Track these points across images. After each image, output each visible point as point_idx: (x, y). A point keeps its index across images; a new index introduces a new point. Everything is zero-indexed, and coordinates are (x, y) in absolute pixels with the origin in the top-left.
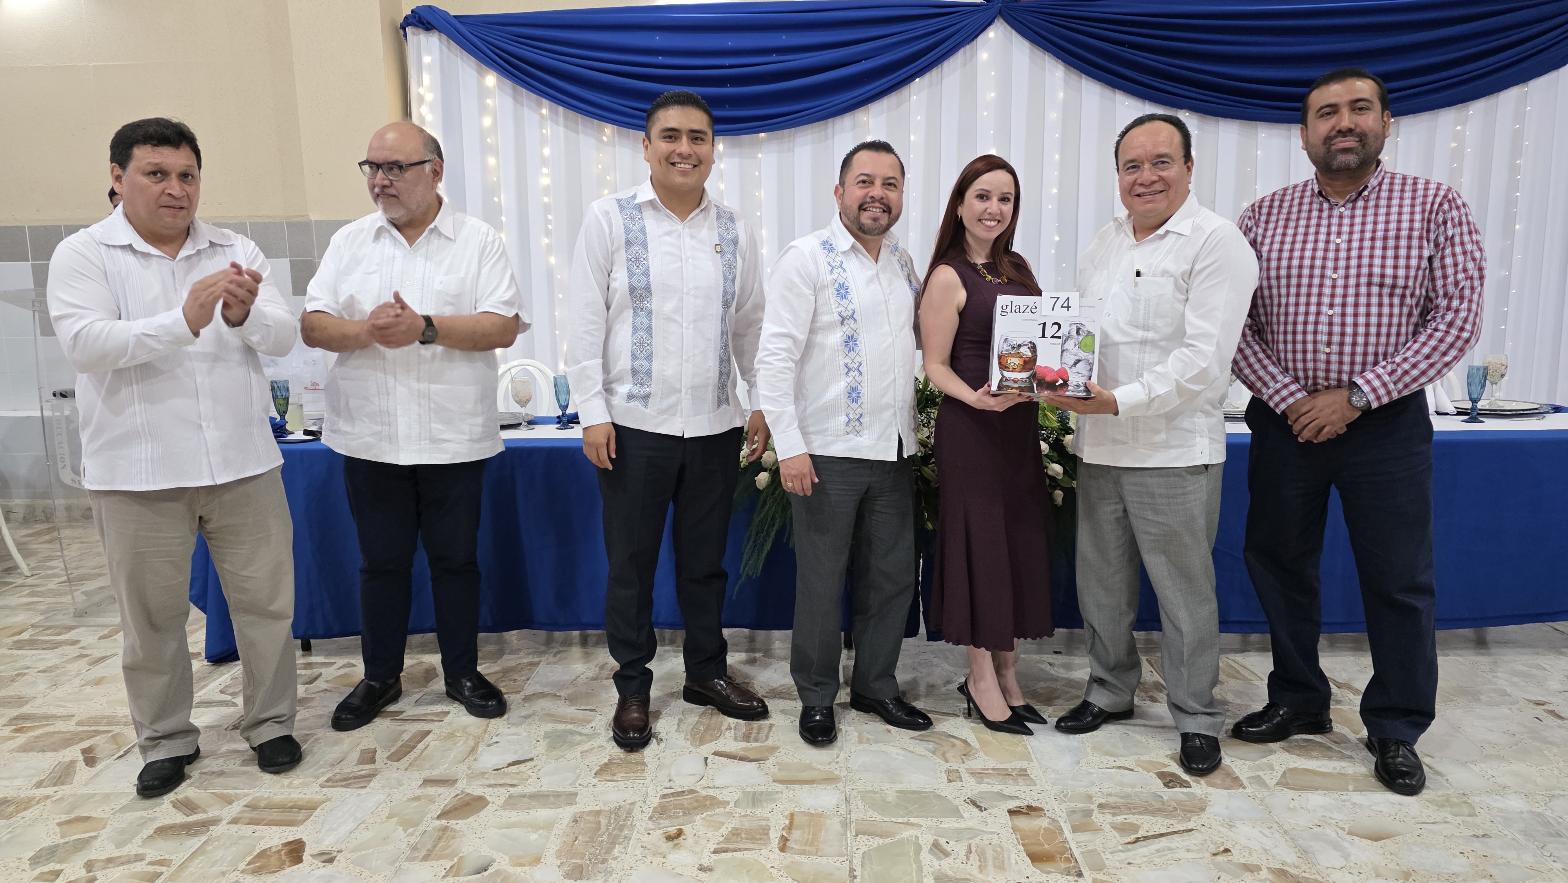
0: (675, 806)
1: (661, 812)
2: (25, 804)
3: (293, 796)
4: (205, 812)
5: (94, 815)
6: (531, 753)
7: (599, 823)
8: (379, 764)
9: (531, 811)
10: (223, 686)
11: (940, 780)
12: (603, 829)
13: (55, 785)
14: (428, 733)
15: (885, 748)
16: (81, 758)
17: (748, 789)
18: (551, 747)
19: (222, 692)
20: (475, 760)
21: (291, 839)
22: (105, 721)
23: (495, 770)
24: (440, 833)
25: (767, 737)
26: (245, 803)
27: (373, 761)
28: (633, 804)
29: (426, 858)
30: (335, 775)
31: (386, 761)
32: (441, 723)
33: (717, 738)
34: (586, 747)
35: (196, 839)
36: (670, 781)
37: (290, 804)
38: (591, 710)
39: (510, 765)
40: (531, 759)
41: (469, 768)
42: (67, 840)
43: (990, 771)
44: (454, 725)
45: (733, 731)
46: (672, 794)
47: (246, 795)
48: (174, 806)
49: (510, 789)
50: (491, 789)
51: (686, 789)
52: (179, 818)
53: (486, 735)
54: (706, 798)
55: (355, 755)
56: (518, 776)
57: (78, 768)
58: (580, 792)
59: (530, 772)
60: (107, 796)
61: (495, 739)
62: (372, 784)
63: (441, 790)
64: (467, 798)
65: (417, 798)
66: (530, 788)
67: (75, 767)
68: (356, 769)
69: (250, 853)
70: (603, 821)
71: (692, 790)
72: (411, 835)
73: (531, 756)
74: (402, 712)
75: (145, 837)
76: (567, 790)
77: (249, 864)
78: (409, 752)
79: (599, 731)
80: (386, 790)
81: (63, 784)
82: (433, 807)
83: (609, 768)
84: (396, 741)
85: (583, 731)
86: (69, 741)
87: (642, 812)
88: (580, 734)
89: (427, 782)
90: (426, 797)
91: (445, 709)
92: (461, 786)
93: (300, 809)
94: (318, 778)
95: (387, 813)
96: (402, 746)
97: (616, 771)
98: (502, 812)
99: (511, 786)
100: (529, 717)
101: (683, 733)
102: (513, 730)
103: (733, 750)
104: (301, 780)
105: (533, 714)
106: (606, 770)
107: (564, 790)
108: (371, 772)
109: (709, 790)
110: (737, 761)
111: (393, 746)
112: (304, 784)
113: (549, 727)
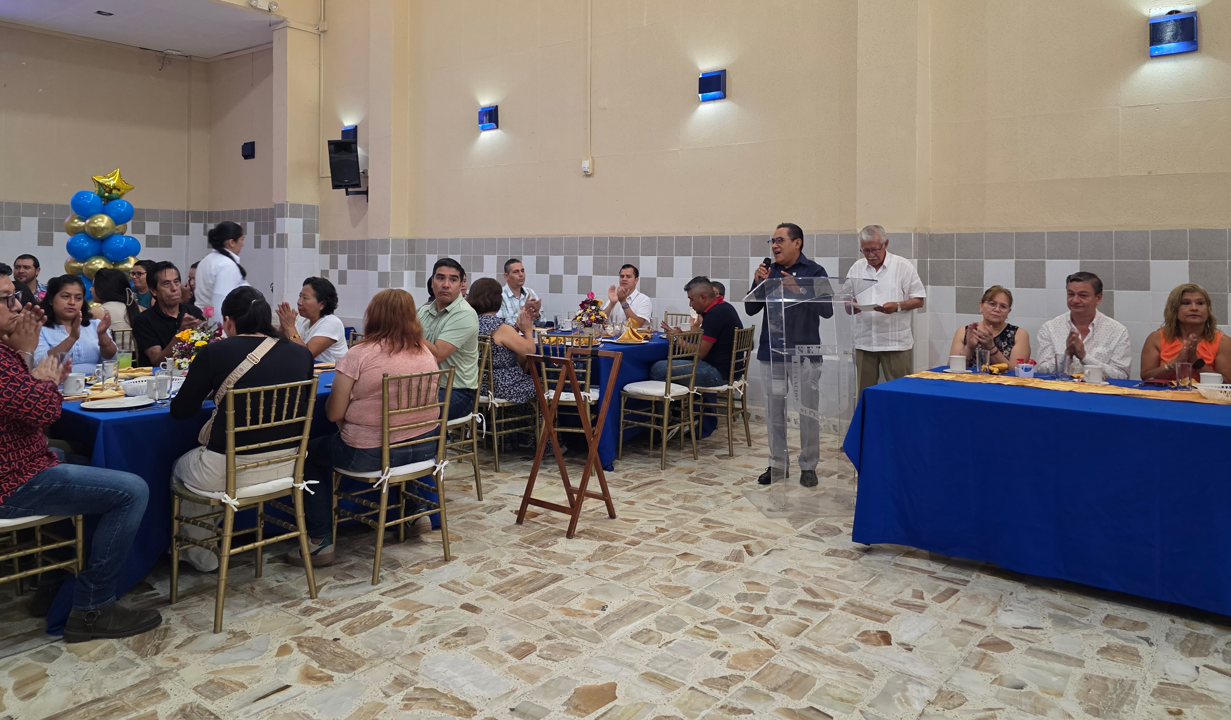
0: (1173, 693)
1: (1161, 693)
2: (722, 568)
3: (875, 604)
4: (823, 599)
5: (761, 583)
6: (1040, 624)
7: (1107, 685)
8: (927, 601)
9: (1048, 662)
10: (812, 528)
12: (1111, 690)
13: (735, 561)
14: (957, 591)
16: (744, 550)
18: (1056, 624)
19: (813, 531)
20: (997, 617)
21: (881, 630)
22: (751, 532)
23: (1013, 628)
24: (982, 656)
26: (846, 601)
27: (923, 598)
28: (1133, 681)
29: (976, 667)
30: (899, 600)
31: (931, 601)
32: (965, 587)
33: (1206, 656)
34: (1085, 631)
35: (822, 613)
36: (1165, 674)
37: (875, 609)
38: (1084, 607)
39: (1024, 628)
40: (1042, 629)
41: (994, 621)
42: (751, 592)
44: (975, 591)
45: (1221, 655)
46: (1169, 684)
47: (846, 596)
48: (804, 591)
49: (1029, 643)
50: (1014, 639)
51: (1181, 683)
52: (809, 598)
53: (1002, 604)
54: (1201, 695)
55: (909, 591)
56: (1033, 637)
57: (745, 556)
58: (1086, 661)
59: (1042, 636)
60: (765, 575)
61: (1009, 608)
62: (925, 612)
63: (976, 629)
64: (996, 640)
65: (960, 630)
66: (1044, 648)
67: (742, 554)
68: (912, 600)
69: (858, 629)
70: (1111, 686)
71: (1187, 686)
72: (962, 650)
73: (1041, 626)
74: (935, 573)
75: (793, 603)
76: (1075, 656)
77: (859, 636)
78: (947, 599)
79: (1094, 624)
80: (936, 618)
81: (739, 561)
82: (973, 638)
83: (1109, 651)
84: (935, 590)
85: (1080, 621)
86: (734, 539)
87: (1143, 688)
89: (963, 622)
90: (966, 630)
91: (967, 579)
92: (990, 631)
93: (882, 613)
94: (888, 598)
95: (940, 633)
96: (940, 594)
97: (1115, 655)
98: (1026, 656)
99: (1029, 641)
100: (1033, 600)
101: (1171, 642)
102: (1022, 605)
103: (1223, 668)
104: (878, 597)
105: (1036, 599)
106: (1105, 651)
107: (1072, 656)
108: (923, 605)
109: (1203, 690)
110: (1228, 677)
111: (934, 593)
112: (880, 600)
113: (1051, 611)
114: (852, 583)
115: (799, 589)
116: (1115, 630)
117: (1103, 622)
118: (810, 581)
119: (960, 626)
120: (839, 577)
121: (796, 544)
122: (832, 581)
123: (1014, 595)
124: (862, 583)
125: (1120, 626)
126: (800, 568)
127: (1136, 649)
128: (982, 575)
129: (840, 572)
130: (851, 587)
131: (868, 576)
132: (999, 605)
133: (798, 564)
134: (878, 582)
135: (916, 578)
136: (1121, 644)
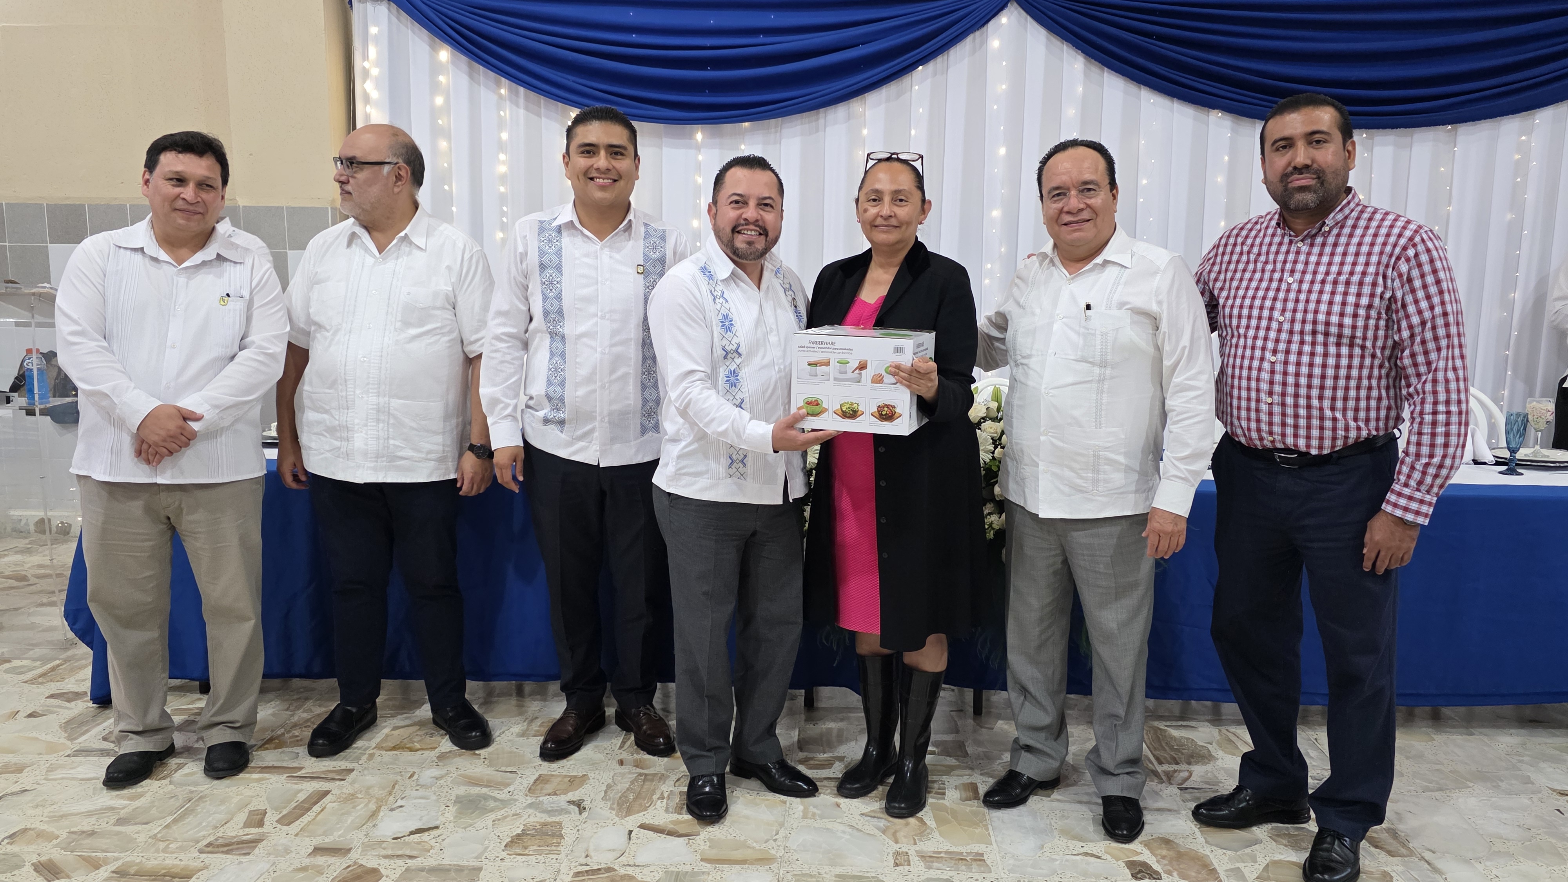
3: (167, 862)
4: (68, 877)
6: (437, 820)
8: (268, 827)
10: (107, 732)
11: (885, 864)
14: (327, 793)
15: (830, 825)
17: (672, 869)
18: (460, 814)
19: (105, 739)
20: (374, 826)
23: (394, 839)
26: (113, 869)
27: (261, 824)
30: (216, 840)
31: (275, 825)
32: (342, 782)
33: (646, 809)
34: (500, 814)
36: (587, 856)
37: (163, 871)
38: (511, 772)
39: (412, 833)
40: (437, 827)
41: (366, 836)
43: (942, 855)
44: (356, 785)
45: (665, 801)
46: (587, 872)
47: (117, 859)
48: (35, 870)
49: (408, 861)
50: (387, 861)
51: (603, 866)
53: (391, 798)
54: (624, 877)
55: (242, 817)
56: (419, 847)
58: (485, 867)
59: (433, 842)
61: (400, 803)
62: (256, 851)
63: (331, 860)
64: (359, 870)
65: (304, 870)
66: (430, 861)
68: (241, 832)
71: (610, 868)
73: (437, 823)
76: (471, 864)
78: (303, 815)
79: (515, 797)
80: (272, 858)
82: (320, 879)
83: (522, 840)
84: (289, 801)
85: (498, 796)
88: (495, 799)
89: (318, 850)
90: (314, 867)
91: (350, 766)
92: (355, 856)
93: (173, 877)
94: (198, 842)
96: (295, 808)
97: (529, 843)
99: (411, 857)
100: (441, 777)
101: (610, 799)
102: (421, 792)
103: (661, 823)
104: (180, 844)
105: (447, 774)
106: (517, 842)
107: (466, 863)
108: (258, 837)
109: (628, 868)
110: (664, 836)
111: (285, 808)
112: (181, 849)
113: (462, 790)
114: (139, 828)
115: (28, 869)
116: (541, 799)
117: (530, 789)
118: (55, 846)
120: (120, 822)
121: (58, 774)
122: (103, 835)
123: (416, 777)
124: (161, 822)
125: (550, 791)
126: (46, 822)
127: (560, 824)
128: (378, 752)
129: (126, 810)
130: (136, 836)
131: (178, 804)
132: (386, 802)
133: (45, 815)
134: (193, 810)
135: (264, 786)
136: (542, 821)
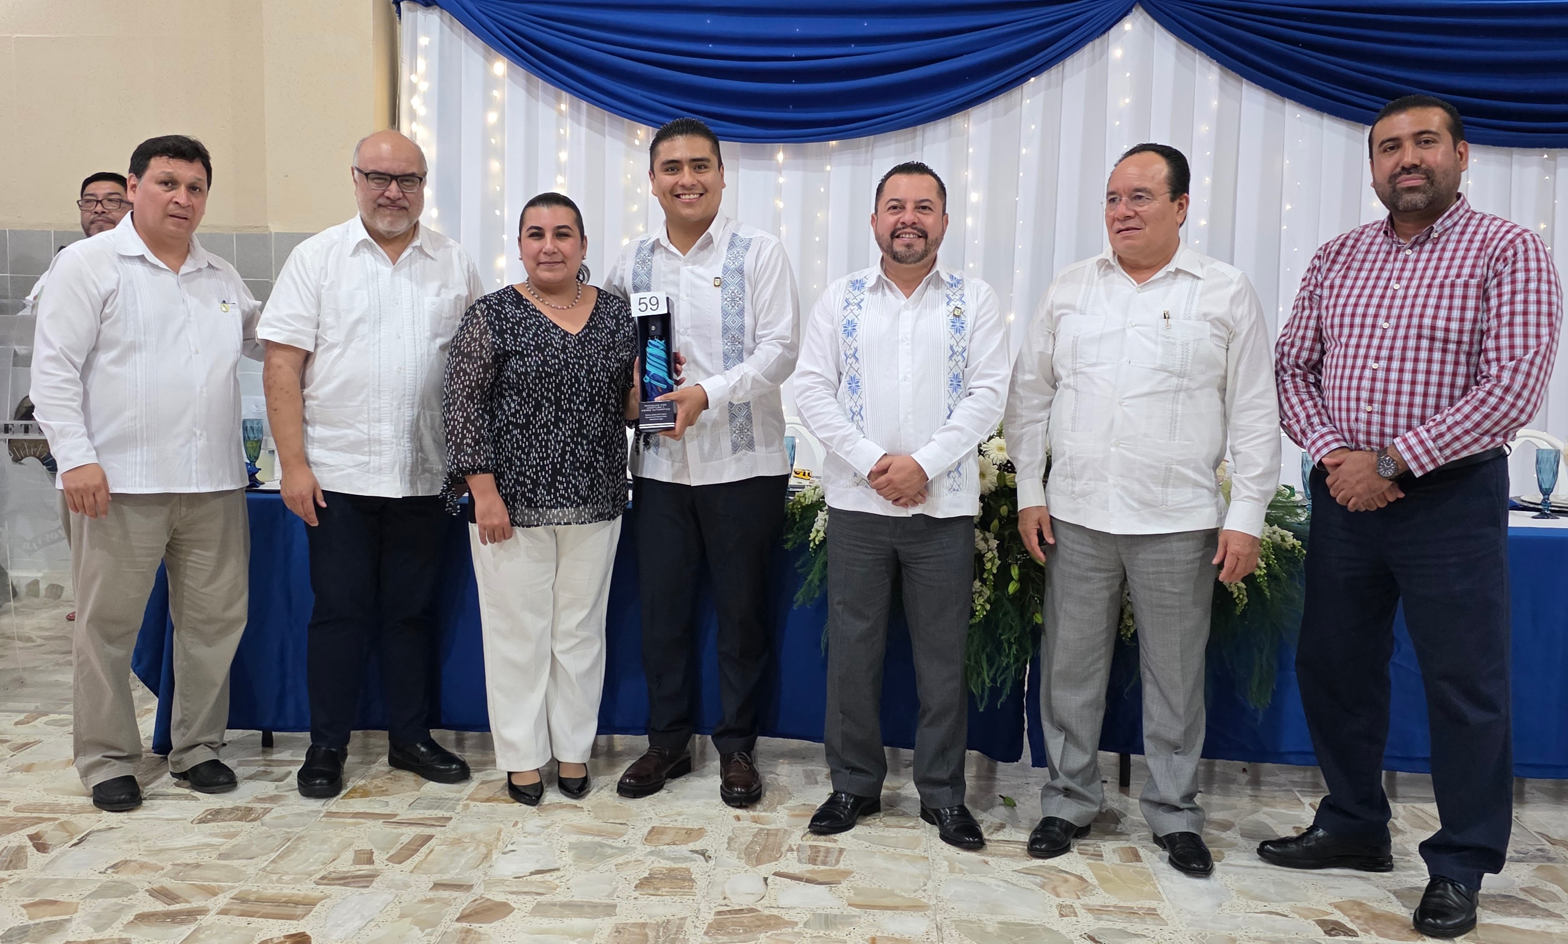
0: (734, 924)
1: (717, 927)
3: (285, 891)
4: (187, 902)
5: (61, 899)
6: (556, 862)
7: (646, 935)
8: (379, 864)
9: (564, 920)
11: (1050, 914)
12: (652, 941)
13: (7, 867)
14: (430, 837)
15: (982, 879)
16: (31, 844)
17: (819, 911)
18: (579, 858)
20: (490, 866)
21: (293, 932)
22: (47, 808)
23: (515, 877)
24: (464, 935)
25: (837, 862)
26: (232, 895)
27: (371, 861)
28: (681, 919)
30: (329, 873)
31: (386, 862)
32: (443, 828)
33: (776, 859)
34: (621, 860)
35: (183, 927)
36: (725, 898)
37: (284, 899)
38: (622, 824)
39: (532, 874)
40: (558, 869)
41: (485, 874)
42: (37, 921)
43: (1111, 909)
44: (458, 831)
45: (795, 853)
46: (729, 911)
47: (233, 888)
48: (150, 895)
49: (536, 896)
50: (514, 896)
51: (744, 907)
52: (160, 907)
53: (500, 843)
54: (769, 917)
55: (349, 855)
56: (544, 885)
57: (29, 854)
58: (619, 904)
59: (557, 882)
60: (70, 883)
61: (510, 848)
62: (374, 884)
63: (456, 894)
64: (488, 903)
65: (430, 901)
66: (561, 897)
67: (24, 852)
68: (353, 868)
70: (651, 934)
71: (752, 909)
72: (431, 934)
73: (556, 866)
74: (396, 815)
75: (126, 922)
76: (604, 901)
78: (412, 855)
79: (633, 845)
80: (392, 890)
81: (16, 868)
82: (450, 910)
83: (651, 882)
84: (394, 843)
85: (614, 844)
86: (10, 826)
87: (695, 926)
88: (612, 846)
89: (437, 886)
90: (439, 899)
91: (448, 815)
92: (478, 891)
93: (297, 904)
94: (310, 875)
95: (397, 912)
96: (401, 849)
97: (659, 885)
98: (531, 919)
99: (539, 893)
100: (547, 827)
101: (735, 850)
102: (530, 839)
103: (797, 872)
104: (291, 877)
105: (552, 824)
106: (646, 883)
107: (599, 901)
108: (371, 873)
109: (772, 909)
110: (802, 883)
111: (391, 848)
112: (295, 881)
113: (574, 838)
114: (245, 862)
115: (142, 895)
116: (661, 848)
117: (646, 839)
118: (163, 876)
119: (431, 895)
120: (221, 856)
122: (209, 867)
123: (520, 825)
124: (265, 857)
125: (669, 842)
126: (144, 855)
127: (688, 870)
128: (472, 804)
129: (225, 847)
130: (244, 869)
131: (277, 844)
132: (497, 845)
133: (142, 849)
134: (295, 849)
135: (362, 829)
136: (668, 866)
